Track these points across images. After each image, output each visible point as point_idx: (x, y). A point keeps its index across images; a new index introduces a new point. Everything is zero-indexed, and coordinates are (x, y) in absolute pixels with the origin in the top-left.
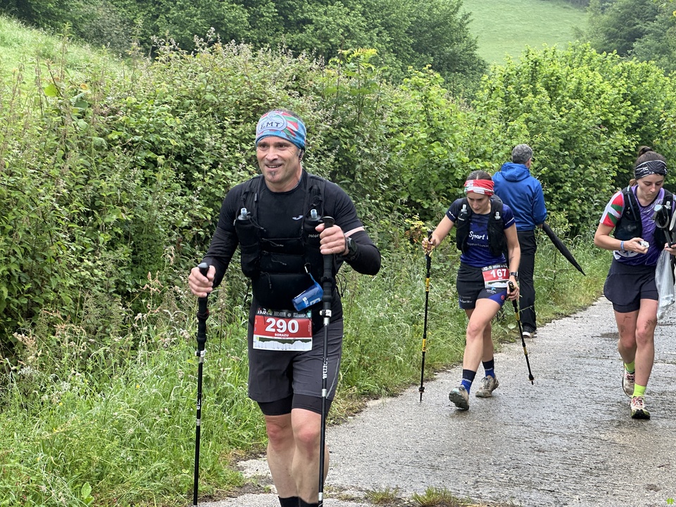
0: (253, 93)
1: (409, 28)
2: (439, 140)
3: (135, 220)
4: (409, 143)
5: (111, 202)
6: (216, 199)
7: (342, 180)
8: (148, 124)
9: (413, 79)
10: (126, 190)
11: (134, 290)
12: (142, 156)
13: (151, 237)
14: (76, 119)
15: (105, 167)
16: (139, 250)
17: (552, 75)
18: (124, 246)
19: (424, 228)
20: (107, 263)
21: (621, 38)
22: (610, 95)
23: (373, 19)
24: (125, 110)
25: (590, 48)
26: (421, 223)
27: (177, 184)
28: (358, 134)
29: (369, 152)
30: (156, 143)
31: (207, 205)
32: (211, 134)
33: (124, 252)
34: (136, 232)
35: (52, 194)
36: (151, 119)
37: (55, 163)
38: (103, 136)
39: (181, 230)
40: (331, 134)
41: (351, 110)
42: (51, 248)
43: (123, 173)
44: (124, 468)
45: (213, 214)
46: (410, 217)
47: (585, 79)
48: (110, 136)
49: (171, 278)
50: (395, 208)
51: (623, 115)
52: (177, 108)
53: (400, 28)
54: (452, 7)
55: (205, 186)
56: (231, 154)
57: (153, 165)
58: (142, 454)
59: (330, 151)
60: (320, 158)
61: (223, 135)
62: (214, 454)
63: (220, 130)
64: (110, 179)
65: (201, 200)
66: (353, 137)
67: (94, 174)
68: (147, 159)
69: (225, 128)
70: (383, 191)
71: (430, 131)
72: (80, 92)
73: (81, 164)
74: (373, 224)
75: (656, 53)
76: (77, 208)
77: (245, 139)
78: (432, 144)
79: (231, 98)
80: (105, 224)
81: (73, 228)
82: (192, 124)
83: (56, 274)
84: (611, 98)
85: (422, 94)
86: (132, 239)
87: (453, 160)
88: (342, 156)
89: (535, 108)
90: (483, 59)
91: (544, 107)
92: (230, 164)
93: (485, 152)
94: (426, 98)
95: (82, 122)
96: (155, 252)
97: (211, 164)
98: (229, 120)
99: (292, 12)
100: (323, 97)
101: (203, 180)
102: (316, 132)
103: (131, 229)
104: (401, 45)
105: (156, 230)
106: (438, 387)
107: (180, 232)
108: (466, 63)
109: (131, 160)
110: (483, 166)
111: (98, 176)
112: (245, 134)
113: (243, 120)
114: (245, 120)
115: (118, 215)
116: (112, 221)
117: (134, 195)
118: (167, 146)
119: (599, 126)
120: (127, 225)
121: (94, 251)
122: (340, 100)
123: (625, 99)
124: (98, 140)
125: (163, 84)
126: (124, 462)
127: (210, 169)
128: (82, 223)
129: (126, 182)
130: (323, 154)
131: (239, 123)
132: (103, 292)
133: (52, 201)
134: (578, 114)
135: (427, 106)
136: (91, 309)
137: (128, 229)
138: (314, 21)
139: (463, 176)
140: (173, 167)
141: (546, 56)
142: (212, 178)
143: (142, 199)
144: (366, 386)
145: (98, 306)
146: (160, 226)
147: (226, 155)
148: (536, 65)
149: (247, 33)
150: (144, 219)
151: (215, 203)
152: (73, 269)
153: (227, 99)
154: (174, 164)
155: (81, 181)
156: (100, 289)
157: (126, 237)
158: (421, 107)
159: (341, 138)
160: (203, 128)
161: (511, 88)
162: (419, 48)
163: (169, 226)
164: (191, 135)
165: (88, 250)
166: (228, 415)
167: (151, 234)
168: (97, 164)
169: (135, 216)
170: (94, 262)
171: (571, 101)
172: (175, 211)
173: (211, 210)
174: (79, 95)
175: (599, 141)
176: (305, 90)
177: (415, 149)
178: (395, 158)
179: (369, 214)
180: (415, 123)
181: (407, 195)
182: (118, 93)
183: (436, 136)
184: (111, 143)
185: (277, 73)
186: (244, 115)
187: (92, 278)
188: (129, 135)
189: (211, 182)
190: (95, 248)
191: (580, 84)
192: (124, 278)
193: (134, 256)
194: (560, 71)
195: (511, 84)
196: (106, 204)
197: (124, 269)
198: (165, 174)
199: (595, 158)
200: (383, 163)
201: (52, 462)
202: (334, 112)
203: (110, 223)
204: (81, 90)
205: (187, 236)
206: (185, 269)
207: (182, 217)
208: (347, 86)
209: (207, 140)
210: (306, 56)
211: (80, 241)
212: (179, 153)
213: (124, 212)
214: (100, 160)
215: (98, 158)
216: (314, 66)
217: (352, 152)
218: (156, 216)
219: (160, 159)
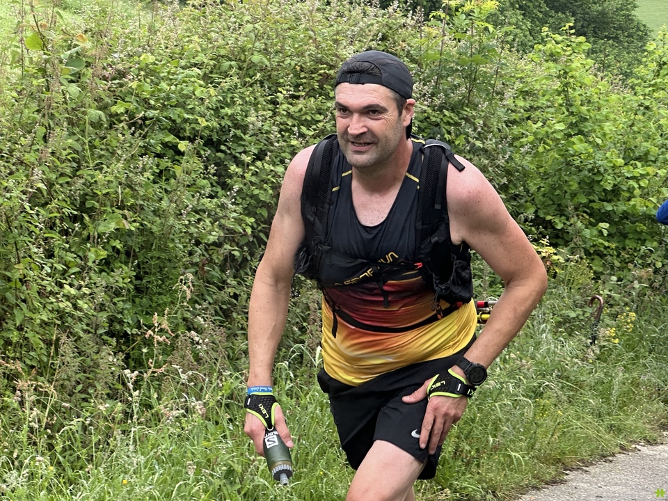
0: (319, 56)
2: (581, 132)
3: (143, 230)
4: (540, 137)
5: (108, 203)
6: (260, 204)
8: (168, 95)
9: (549, 46)
10: (130, 187)
11: (135, 331)
12: (157, 139)
13: (163, 256)
14: (65, 82)
15: (102, 153)
16: (146, 273)
18: (123, 266)
19: (555, 257)
24: (137, 72)
26: (552, 250)
27: (206, 181)
28: (467, 120)
29: (481, 146)
30: (179, 121)
31: (246, 212)
32: (256, 111)
33: (122, 275)
34: (142, 248)
36: (173, 88)
37: (32, 145)
38: (104, 108)
39: (208, 247)
40: (428, 118)
41: (459, 85)
42: (16, 267)
43: (128, 162)
45: (255, 226)
48: (114, 109)
49: (188, 315)
52: (211, 72)
55: (245, 184)
56: (285, 141)
57: (171, 152)
61: (275, 114)
63: (270, 106)
64: (109, 170)
65: (238, 204)
66: (459, 124)
67: (88, 163)
68: (165, 145)
69: (278, 104)
71: (569, 121)
72: (77, 45)
73: (69, 147)
76: (59, 209)
77: (306, 120)
78: (572, 139)
79: (288, 61)
80: (98, 234)
81: (53, 238)
82: (230, 95)
83: (23, 305)
85: (560, 68)
86: (136, 257)
87: (600, 162)
90: (644, 23)
92: (283, 155)
93: (647, 153)
94: (566, 73)
95: (74, 89)
96: (168, 277)
97: (255, 154)
98: (284, 92)
100: (420, 65)
101: (243, 177)
103: (135, 243)
105: (171, 245)
106: (570, 494)
107: (206, 250)
108: (620, 28)
109: (141, 144)
110: (643, 172)
111: (92, 165)
112: (306, 114)
114: (307, 93)
115: (117, 223)
116: (108, 231)
117: (142, 194)
118: (193, 125)
120: (129, 236)
121: (79, 272)
122: (443, 70)
124: (94, 113)
125: (193, 38)
127: (254, 161)
128: (65, 232)
129: (131, 175)
132: (89, 332)
133: (21, 199)
135: (567, 85)
137: (130, 243)
139: (615, 185)
140: (199, 155)
142: (255, 174)
143: (153, 201)
146: (177, 241)
147: (278, 142)
150: (155, 229)
151: (259, 211)
152: (48, 297)
153: (283, 62)
154: (202, 152)
155: (68, 171)
156: (85, 327)
157: (128, 254)
158: (557, 85)
159: (442, 125)
160: (246, 102)
163: (190, 240)
164: (228, 111)
165: (72, 271)
167: (164, 251)
168: (92, 147)
169: (142, 225)
172: (199, 220)
173: (253, 220)
174: (74, 50)
177: (547, 144)
178: (518, 155)
180: (548, 107)
181: (532, 210)
182: (129, 49)
183: (578, 127)
184: (114, 119)
185: (356, 29)
186: (305, 85)
187: (74, 312)
188: (140, 108)
189: (254, 179)
190: (83, 268)
192: (122, 313)
193: (138, 282)
196: (101, 206)
197: (123, 301)
198: (191, 165)
200: (501, 162)
202: (435, 87)
203: (104, 233)
204: (77, 43)
205: (214, 257)
206: (210, 303)
207: (208, 229)
208: (454, 51)
209: (251, 119)
210: (398, 7)
211: (62, 258)
212: (210, 136)
213: (126, 219)
214: (97, 143)
215: (94, 140)
216: (409, 21)
217: (459, 145)
218: (172, 226)
219: (183, 146)
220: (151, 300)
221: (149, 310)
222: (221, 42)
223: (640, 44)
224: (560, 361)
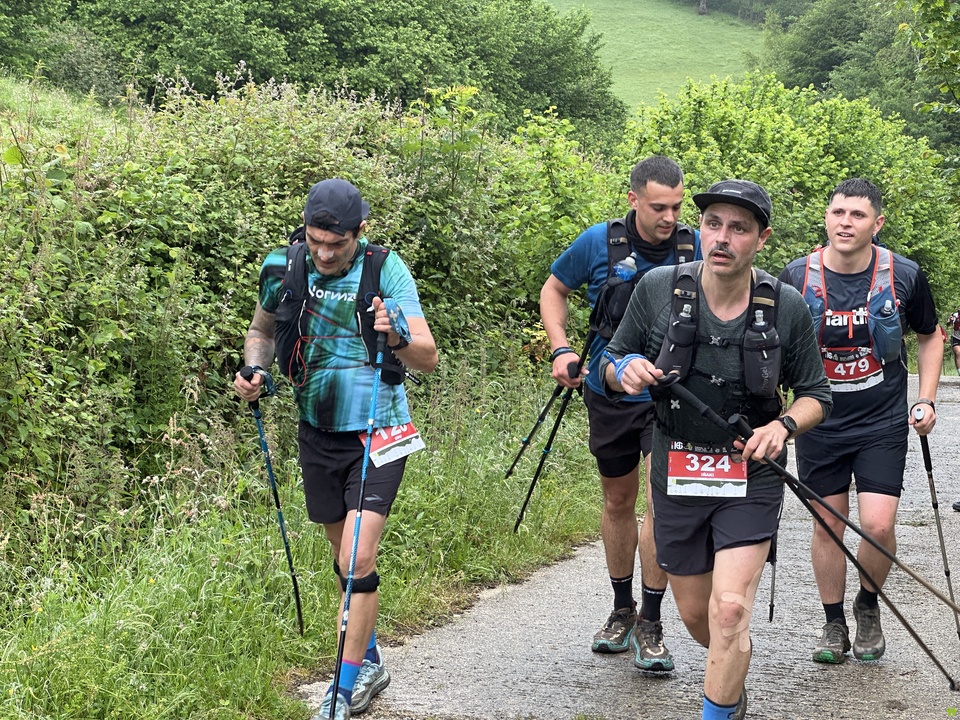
0: (302, 154)
1: (515, 57)
2: (568, 213)
3: (138, 340)
4: (526, 220)
7: (431, 274)
8: (154, 202)
9: (531, 128)
10: (123, 297)
11: (139, 440)
12: (145, 248)
13: (162, 363)
14: (50, 196)
15: (92, 264)
16: (146, 382)
17: (723, 119)
18: (122, 376)
20: (99, 402)
21: (811, 65)
22: (806, 146)
23: (463, 45)
25: (775, 80)
27: (198, 287)
28: (452, 208)
29: (469, 233)
30: (166, 228)
31: (241, 315)
32: (244, 213)
33: (123, 386)
34: (140, 357)
35: (18, 305)
36: (159, 194)
37: (21, 260)
38: (90, 219)
39: (206, 352)
40: (413, 209)
41: (442, 174)
42: (18, 383)
43: (119, 272)
44: (135, 700)
46: (529, 325)
47: (769, 124)
48: (100, 219)
49: (192, 421)
50: (508, 313)
51: (823, 174)
52: (194, 177)
53: (502, 57)
54: (575, 26)
55: (237, 288)
56: (274, 241)
57: (161, 260)
58: (161, 680)
59: (413, 233)
60: (400, 243)
61: (262, 215)
62: (264, 675)
63: (256, 208)
64: (101, 281)
65: (232, 308)
66: (445, 213)
67: (78, 274)
68: (154, 252)
69: (264, 204)
70: (490, 289)
71: (555, 203)
72: (55, 157)
73: (59, 261)
74: (477, 337)
75: (862, 86)
76: (54, 324)
77: (293, 219)
78: (559, 220)
79: (271, 160)
80: (96, 347)
81: (48, 353)
82: (216, 199)
83: (26, 421)
84: (808, 151)
85: (544, 150)
86: (135, 367)
88: (430, 240)
89: (700, 166)
90: (620, 100)
91: (713, 164)
94: (549, 154)
95: (58, 201)
96: (168, 385)
97: (245, 257)
98: (270, 193)
99: (348, 37)
100: (401, 156)
101: (235, 280)
102: (393, 208)
103: (133, 353)
104: (503, 82)
105: (170, 352)
106: (579, 568)
107: (205, 355)
108: (597, 105)
109: (131, 253)
111: (83, 277)
112: (294, 213)
113: (289, 193)
114: (292, 192)
115: (115, 334)
116: (106, 342)
117: (136, 303)
118: (181, 232)
119: (791, 189)
120: (126, 346)
121: (79, 386)
122: (425, 160)
123: (827, 153)
124: (81, 225)
126: (135, 692)
127: (244, 264)
128: (60, 346)
129: (124, 285)
130: (403, 238)
131: (283, 197)
132: (95, 444)
133: (18, 315)
134: (761, 174)
135: (550, 166)
136: (80, 469)
137: (128, 353)
138: (379, 50)
140: (190, 262)
141: (715, 94)
143: (148, 309)
144: (478, 570)
145: (89, 465)
146: (175, 348)
147: (267, 243)
148: (700, 106)
149: (284, 68)
150: (152, 337)
152: (50, 412)
154: (192, 258)
155: (59, 285)
156: (90, 440)
157: (126, 364)
158: (541, 167)
159: (428, 215)
160: (232, 205)
161: (665, 139)
162: (529, 85)
163: (188, 346)
164: (215, 215)
166: (283, 617)
167: (161, 358)
168: (82, 259)
169: (138, 334)
170: (81, 401)
171: (750, 156)
172: (195, 326)
174: (53, 162)
175: (792, 212)
176: (375, 147)
177: (535, 227)
178: (505, 241)
179: (471, 322)
180: (534, 190)
181: (525, 294)
182: (108, 157)
183: (564, 208)
184: (101, 230)
185: (336, 124)
186: (291, 184)
187: (78, 425)
188: (126, 217)
190: (83, 381)
191: (762, 131)
192: (124, 423)
193: (139, 392)
194: (734, 113)
195: (665, 134)
196: (97, 317)
197: (125, 411)
198: (180, 273)
199: (786, 236)
200: (490, 249)
201: (30, 695)
202: (418, 178)
203: (102, 345)
204: (56, 154)
205: (214, 361)
206: (212, 408)
207: (206, 333)
208: (435, 140)
209: (239, 221)
210: (376, 99)
211: (60, 372)
212: (199, 241)
213: (122, 328)
214: (85, 255)
215: (83, 252)
216: (387, 113)
217: (446, 234)
218: (169, 334)
219: (174, 253)
220: (153, 408)
221: (152, 419)
222: (201, 145)
223: (618, 121)
224: (562, 442)
